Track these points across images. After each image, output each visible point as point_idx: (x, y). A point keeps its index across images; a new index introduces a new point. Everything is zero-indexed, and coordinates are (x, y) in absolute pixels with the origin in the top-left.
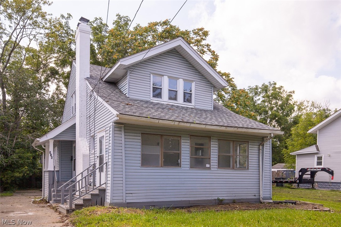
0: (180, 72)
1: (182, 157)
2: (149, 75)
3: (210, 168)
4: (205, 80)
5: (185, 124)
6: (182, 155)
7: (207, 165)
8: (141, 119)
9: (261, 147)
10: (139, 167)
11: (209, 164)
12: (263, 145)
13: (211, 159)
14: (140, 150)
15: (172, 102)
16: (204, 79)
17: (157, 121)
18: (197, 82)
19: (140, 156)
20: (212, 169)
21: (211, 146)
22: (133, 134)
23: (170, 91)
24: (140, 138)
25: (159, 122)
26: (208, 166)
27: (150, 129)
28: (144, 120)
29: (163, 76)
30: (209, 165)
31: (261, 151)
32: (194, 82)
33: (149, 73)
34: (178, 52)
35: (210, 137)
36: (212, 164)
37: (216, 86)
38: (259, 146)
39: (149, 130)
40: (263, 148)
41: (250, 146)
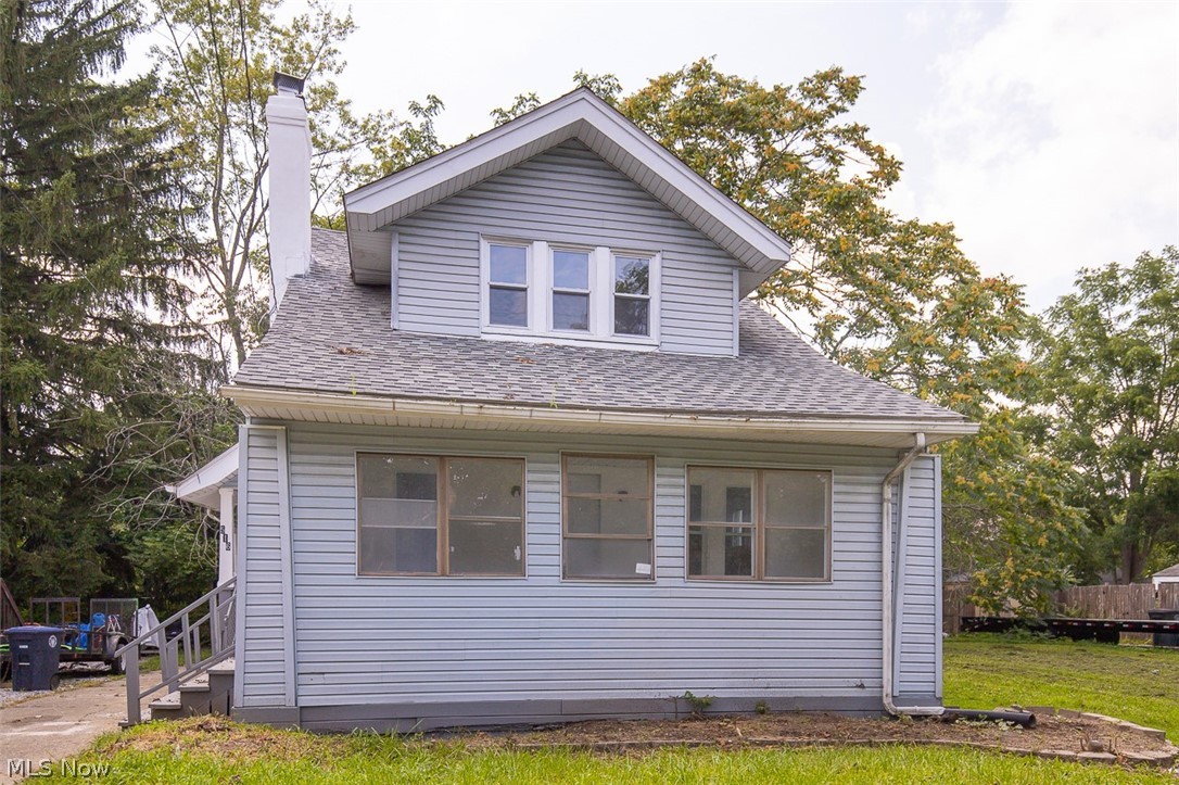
0: (599, 224)
1: (528, 539)
2: (474, 246)
3: (650, 577)
4: (704, 243)
5: (506, 412)
6: (528, 528)
7: (638, 565)
8: (319, 400)
9: (888, 492)
10: (352, 578)
11: (649, 560)
12: (899, 483)
13: (657, 541)
14: (354, 514)
15: (569, 338)
16: (697, 242)
17: (387, 404)
18: (667, 255)
19: (354, 536)
20: (660, 582)
21: (658, 491)
22: (327, 459)
23: (556, 296)
24: (353, 471)
25: (397, 405)
26: (642, 568)
27: (394, 436)
28: (333, 401)
29: (530, 241)
30: (649, 566)
31: (888, 507)
32: (658, 256)
33: (475, 237)
34: (589, 150)
35: (653, 457)
36: (658, 562)
37: (750, 264)
38: (881, 485)
39: (390, 441)
40: (898, 495)
41: (835, 488)
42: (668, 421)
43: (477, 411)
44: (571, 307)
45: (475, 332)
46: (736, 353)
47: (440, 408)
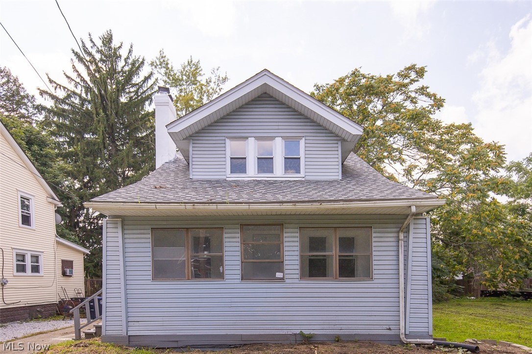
0: (277, 127)
1: (225, 263)
2: (223, 142)
3: (283, 279)
4: (324, 131)
6: (225, 258)
7: (277, 273)
8: (125, 206)
9: (402, 236)
10: (149, 282)
11: (282, 272)
12: (408, 232)
13: (285, 262)
14: (150, 254)
15: (265, 177)
16: (321, 131)
17: (153, 206)
18: (307, 138)
19: (150, 264)
20: (287, 281)
21: (285, 239)
22: (139, 231)
23: (259, 160)
24: (150, 236)
25: (157, 207)
26: (279, 275)
27: (167, 221)
28: (130, 206)
29: (247, 138)
30: (282, 274)
31: (402, 243)
32: (304, 139)
33: (223, 138)
34: (272, 97)
35: (283, 225)
36: (286, 272)
37: (346, 138)
38: (398, 232)
39: (164, 223)
40: (407, 237)
41: (374, 235)
42: (282, 207)
43: (192, 207)
44: (265, 163)
45: (224, 177)
46: (340, 178)
47: (176, 207)
